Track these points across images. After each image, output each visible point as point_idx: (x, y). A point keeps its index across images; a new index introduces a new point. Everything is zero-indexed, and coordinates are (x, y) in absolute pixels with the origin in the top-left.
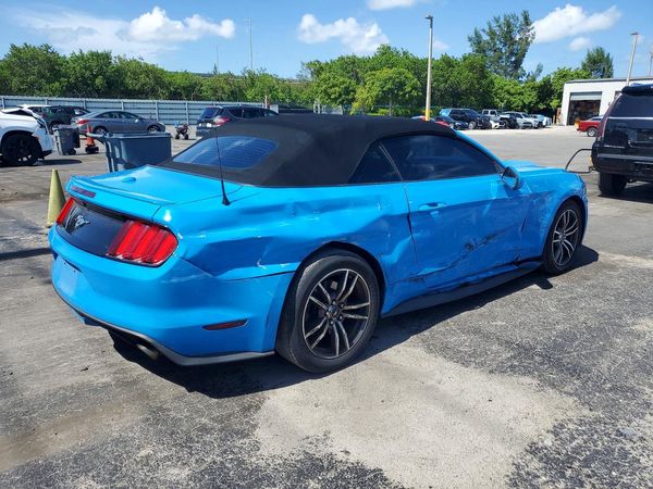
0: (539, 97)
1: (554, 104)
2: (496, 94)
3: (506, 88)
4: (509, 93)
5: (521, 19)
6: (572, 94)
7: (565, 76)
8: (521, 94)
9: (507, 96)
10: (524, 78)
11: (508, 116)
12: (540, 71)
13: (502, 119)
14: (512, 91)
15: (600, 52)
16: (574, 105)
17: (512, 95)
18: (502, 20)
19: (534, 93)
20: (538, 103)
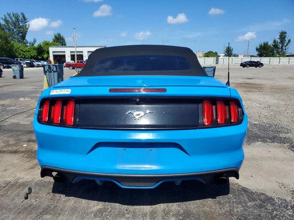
0: (38, 53)
1: (45, 56)
2: (16, 51)
3: (21, 48)
4: (23, 51)
5: (21, 16)
6: (53, 52)
7: (47, 44)
8: (29, 51)
9: (22, 52)
10: (28, 45)
11: (29, 62)
12: (35, 42)
13: (26, 63)
14: (24, 50)
15: (59, 35)
16: (55, 57)
17: (25, 52)
18: (12, 15)
19: (35, 51)
20: (38, 56)
